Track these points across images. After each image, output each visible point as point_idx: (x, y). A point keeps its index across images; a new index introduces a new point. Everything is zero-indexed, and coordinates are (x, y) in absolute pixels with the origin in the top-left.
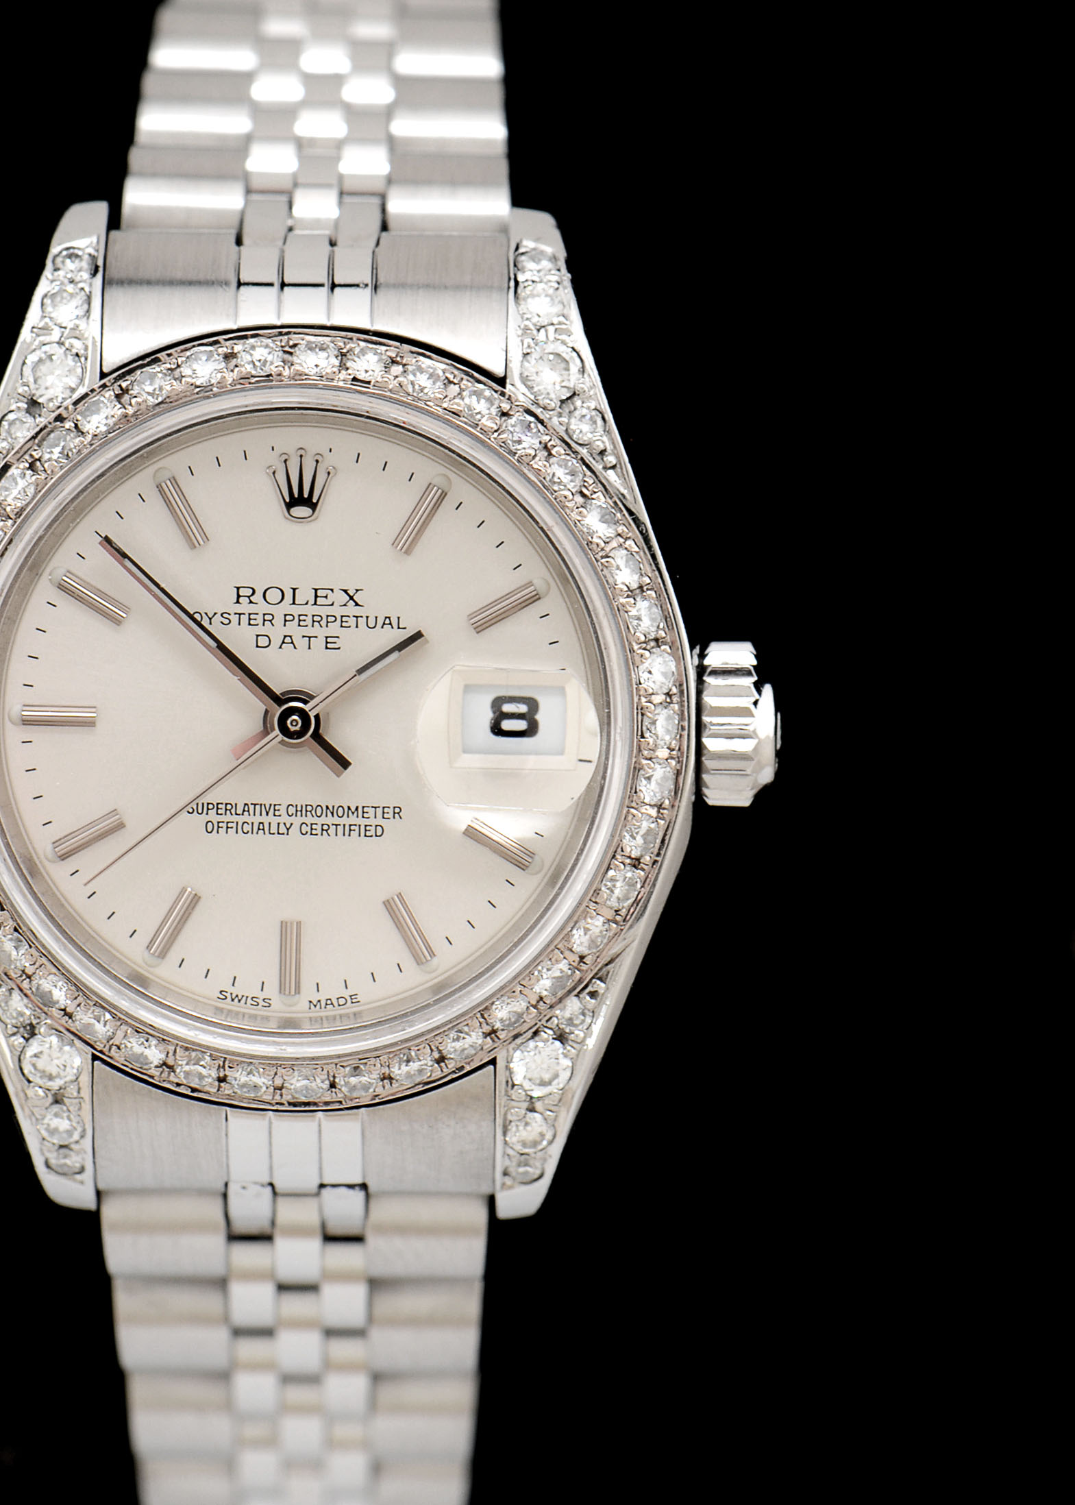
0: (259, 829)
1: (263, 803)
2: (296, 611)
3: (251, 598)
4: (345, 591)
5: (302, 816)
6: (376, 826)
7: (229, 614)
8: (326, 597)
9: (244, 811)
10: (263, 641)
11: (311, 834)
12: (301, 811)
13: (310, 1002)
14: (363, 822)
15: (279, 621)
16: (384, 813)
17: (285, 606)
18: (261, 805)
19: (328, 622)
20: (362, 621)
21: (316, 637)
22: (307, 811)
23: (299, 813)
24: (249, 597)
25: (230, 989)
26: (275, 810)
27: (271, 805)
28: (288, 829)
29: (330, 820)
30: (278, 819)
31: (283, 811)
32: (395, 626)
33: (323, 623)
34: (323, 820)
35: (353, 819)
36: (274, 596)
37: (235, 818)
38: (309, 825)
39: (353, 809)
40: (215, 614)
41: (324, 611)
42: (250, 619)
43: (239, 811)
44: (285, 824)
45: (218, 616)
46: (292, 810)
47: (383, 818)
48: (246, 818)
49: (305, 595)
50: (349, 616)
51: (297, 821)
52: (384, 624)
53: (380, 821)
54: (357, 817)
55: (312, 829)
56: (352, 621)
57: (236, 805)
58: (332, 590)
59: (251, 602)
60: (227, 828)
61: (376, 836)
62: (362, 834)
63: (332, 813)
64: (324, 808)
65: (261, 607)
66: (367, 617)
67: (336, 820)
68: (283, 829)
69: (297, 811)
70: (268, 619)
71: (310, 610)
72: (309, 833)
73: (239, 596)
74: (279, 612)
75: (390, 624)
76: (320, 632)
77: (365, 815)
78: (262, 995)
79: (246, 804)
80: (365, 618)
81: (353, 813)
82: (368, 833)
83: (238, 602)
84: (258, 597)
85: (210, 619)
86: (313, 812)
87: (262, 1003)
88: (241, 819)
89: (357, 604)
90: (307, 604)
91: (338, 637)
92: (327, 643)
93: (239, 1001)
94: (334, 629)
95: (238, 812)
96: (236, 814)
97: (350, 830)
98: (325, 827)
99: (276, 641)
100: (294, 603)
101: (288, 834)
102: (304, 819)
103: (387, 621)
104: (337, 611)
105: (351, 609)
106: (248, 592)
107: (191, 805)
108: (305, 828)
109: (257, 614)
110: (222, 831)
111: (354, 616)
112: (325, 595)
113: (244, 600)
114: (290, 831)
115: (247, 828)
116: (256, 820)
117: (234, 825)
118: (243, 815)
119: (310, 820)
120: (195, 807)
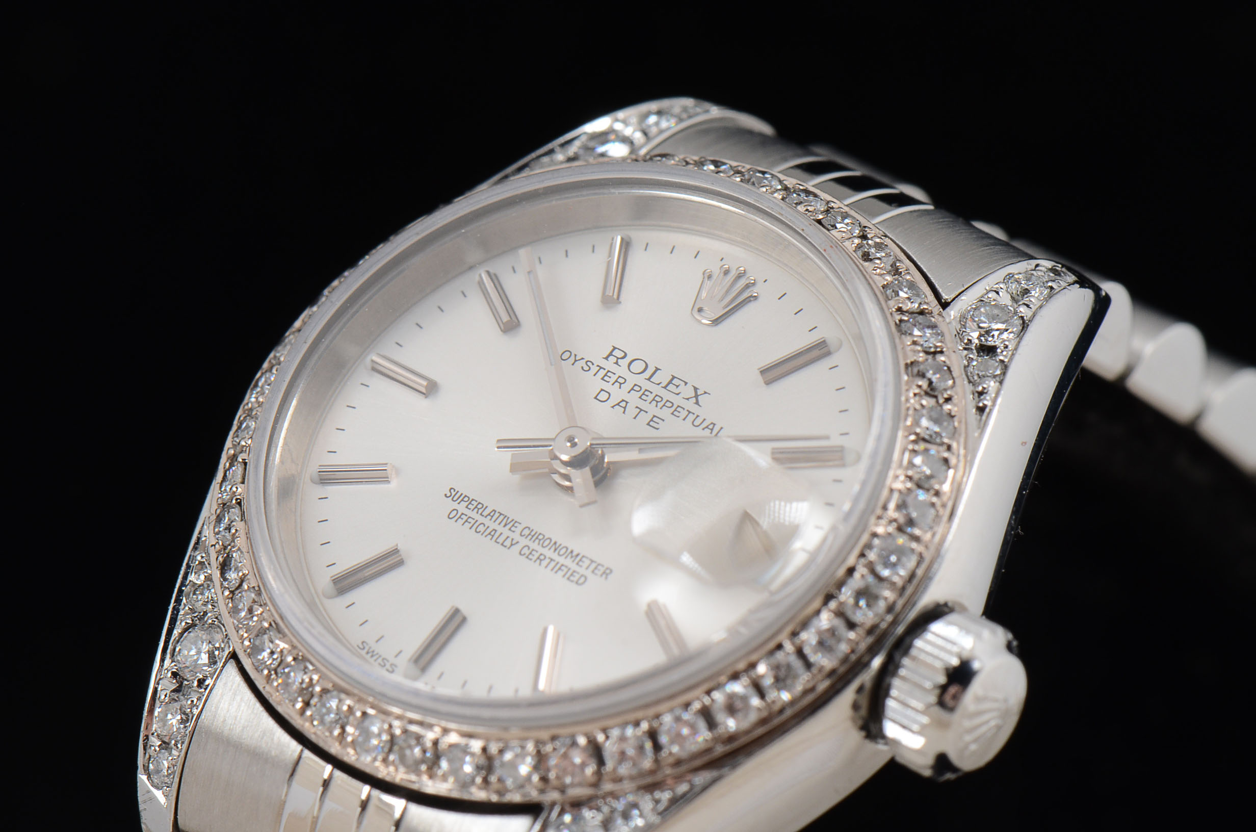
0: (490, 534)
1: (508, 516)
2: (646, 385)
3: (619, 360)
4: (696, 389)
5: (530, 540)
6: (583, 575)
7: (593, 364)
8: (677, 386)
9: (489, 515)
10: (603, 396)
11: (527, 557)
12: (533, 536)
14: (573, 567)
15: (627, 387)
16: (596, 568)
17: (641, 380)
18: (506, 516)
19: (664, 405)
20: (691, 417)
21: (647, 412)
22: (537, 538)
23: (530, 537)
24: (618, 358)
25: (372, 643)
26: (513, 525)
27: (513, 520)
28: (512, 545)
29: (549, 553)
30: (510, 534)
31: (518, 529)
32: (715, 432)
33: (660, 405)
34: (545, 551)
35: (568, 562)
36: (638, 367)
37: (477, 517)
38: (531, 550)
39: (574, 554)
40: (583, 359)
41: (666, 395)
42: (606, 375)
43: (485, 513)
44: (512, 539)
45: (584, 361)
46: (526, 532)
47: (593, 572)
48: (487, 521)
49: (663, 377)
50: (684, 409)
51: (524, 542)
52: (707, 427)
53: (588, 573)
54: (573, 561)
55: (531, 553)
56: (684, 414)
57: (487, 507)
58: (686, 383)
59: (617, 363)
60: (466, 521)
61: (576, 583)
62: (567, 576)
63: (555, 550)
64: (553, 542)
65: (622, 370)
66: (698, 416)
67: (555, 556)
68: (508, 543)
69: (530, 534)
70: (620, 382)
71: (658, 390)
72: (526, 555)
73: (611, 354)
74: (632, 380)
75: (712, 430)
76: (652, 410)
77: (580, 563)
78: (392, 660)
79: (494, 510)
80: (695, 416)
81: (572, 557)
82: (572, 578)
83: (607, 358)
84: (624, 363)
85: (576, 361)
86: (541, 542)
87: (388, 666)
88: (481, 519)
89: (697, 403)
90: (658, 384)
91: (663, 420)
92: (652, 420)
93: (372, 655)
94: (665, 413)
95: (483, 514)
96: (481, 515)
97: (559, 569)
98: (542, 557)
99: (613, 401)
100: (649, 379)
101: (509, 548)
102: (530, 543)
103: (711, 427)
104: (677, 400)
105: (690, 405)
106: (622, 354)
107: (452, 491)
108: (526, 551)
109: (614, 374)
110: (461, 521)
111: (688, 411)
112: (677, 384)
113: (612, 359)
114: (513, 547)
115: (481, 528)
116: (493, 526)
117: (473, 522)
118: (486, 517)
119: (534, 545)
120: (453, 493)
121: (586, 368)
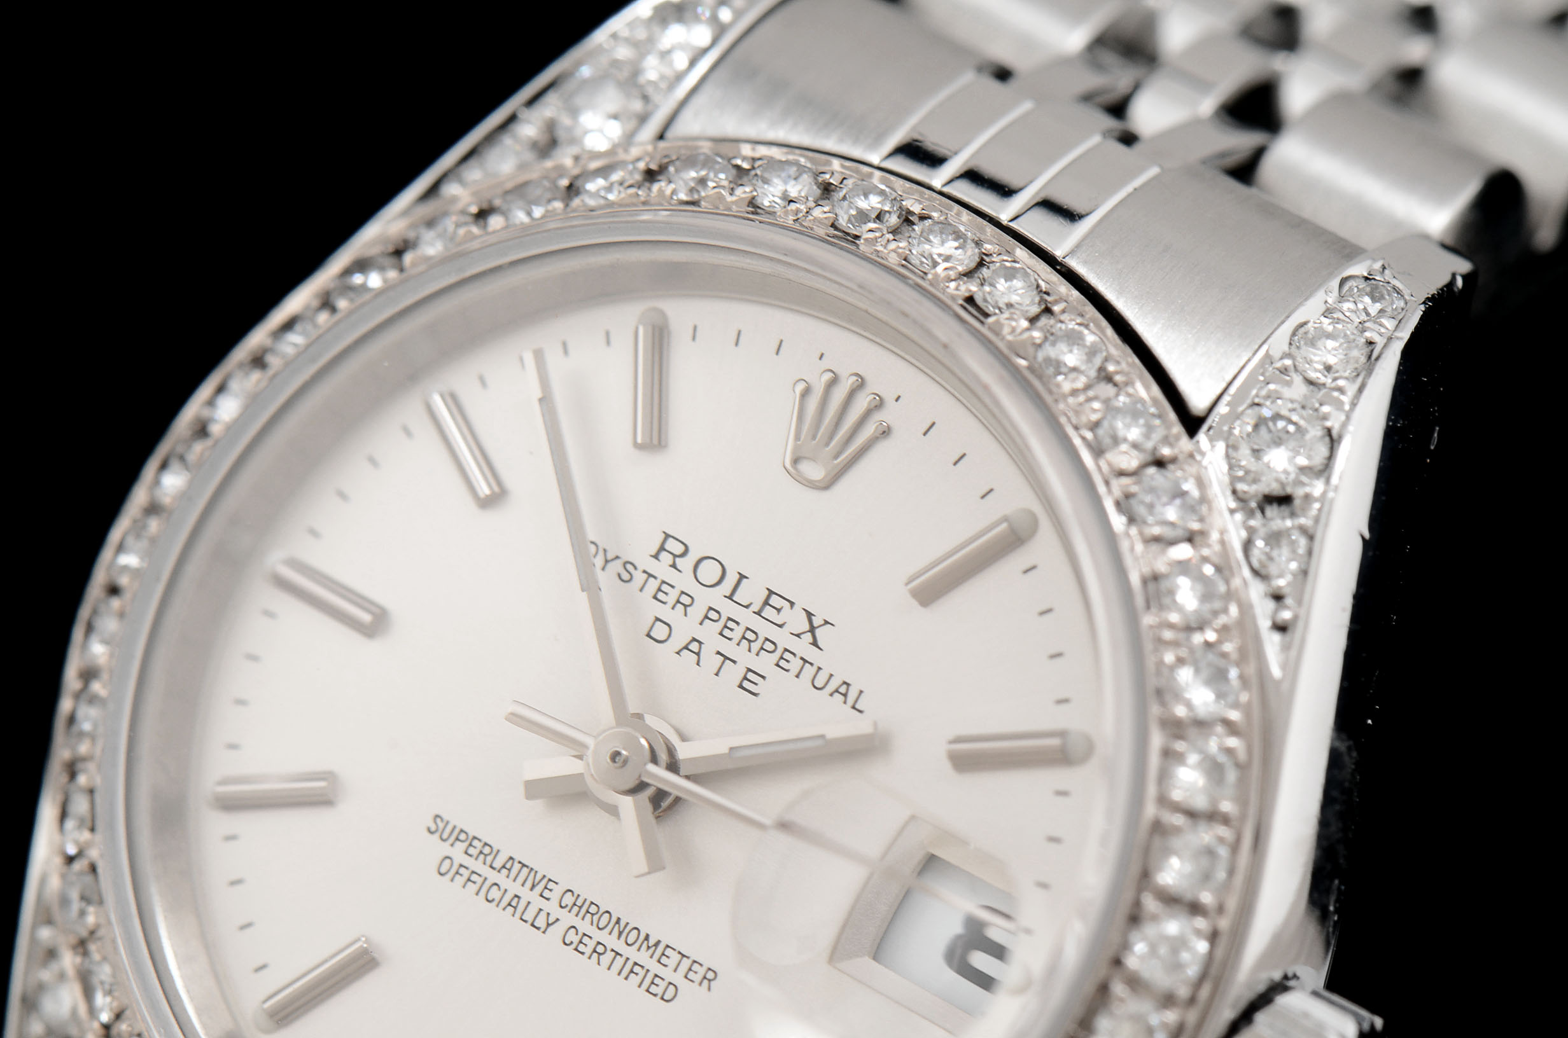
0: (509, 905)
1: (535, 868)
2: (728, 609)
3: (677, 560)
4: (809, 615)
5: (577, 915)
6: (670, 983)
7: (636, 568)
8: (779, 610)
9: (504, 867)
10: (660, 631)
11: (576, 949)
12: (580, 907)
14: (655, 968)
15: (697, 612)
16: (690, 969)
17: (716, 598)
18: (532, 869)
19: (762, 648)
20: (809, 671)
21: (734, 662)
22: (588, 912)
23: (576, 909)
24: (675, 556)
26: (546, 888)
27: (544, 876)
28: (548, 925)
29: (612, 942)
30: (542, 903)
31: (555, 896)
32: (851, 700)
33: (755, 646)
34: (602, 936)
35: (643, 957)
36: (709, 571)
37: (485, 871)
38: (580, 934)
39: (652, 942)
40: (617, 557)
41: (765, 630)
42: (659, 590)
43: (498, 864)
44: (548, 914)
45: (619, 563)
46: (568, 899)
47: (686, 977)
48: (500, 878)
49: (752, 593)
50: (795, 655)
51: (568, 918)
52: (837, 691)
53: (678, 978)
54: (651, 957)
55: (581, 942)
56: (795, 664)
57: (498, 851)
58: (792, 604)
59: (674, 566)
60: (469, 880)
61: (662, 998)
62: (645, 985)
63: (620, 933)
64: (614, 920)
65: (684, 581)
66: (819, 668)
67: (620, 946)
68: (541, 922)
69: (575, 904)
70: (684, 602)
71: (747, 618)
72: (574, 946)
73: (662, 548)
74: (706, 598)
75: (845, 695)
76: (745, 658)
77: (664, 960)
79: (511, 858)
80: (815, 669)
81: (649, 948)
82: (653, 989)
83: (656, 557)
84: (686, 564)
85: (607, 561)
86: (596, 918)
88: (493, 876)
89: (815, 643)
90: (747, 607)
91: (763, 677)
92: (745, 678)
94: (765, 663)
95: (494, 865)
96: (491, 867)
97: (632, 971)
98: (600, 949)
99: (678, 641)
100: (730, 598)
101: (544, 932)
102: (576, 921)
103: (843, 690)
104: (783, 639)
105: (803, 647)
106: (678, 549)
107: (438, 820)
108: (572, 937)
109: (673, 587)
110: (460, 880)
111: (802, 658)
112: (778, 607)
113: (666, 558)
114: (550, 929)
115: (495, 893)
116: (514, 888)
117: (479, 880)
118: (499, 871)
119: (585, 926)
120: (441, 825)
121: (626, 576)
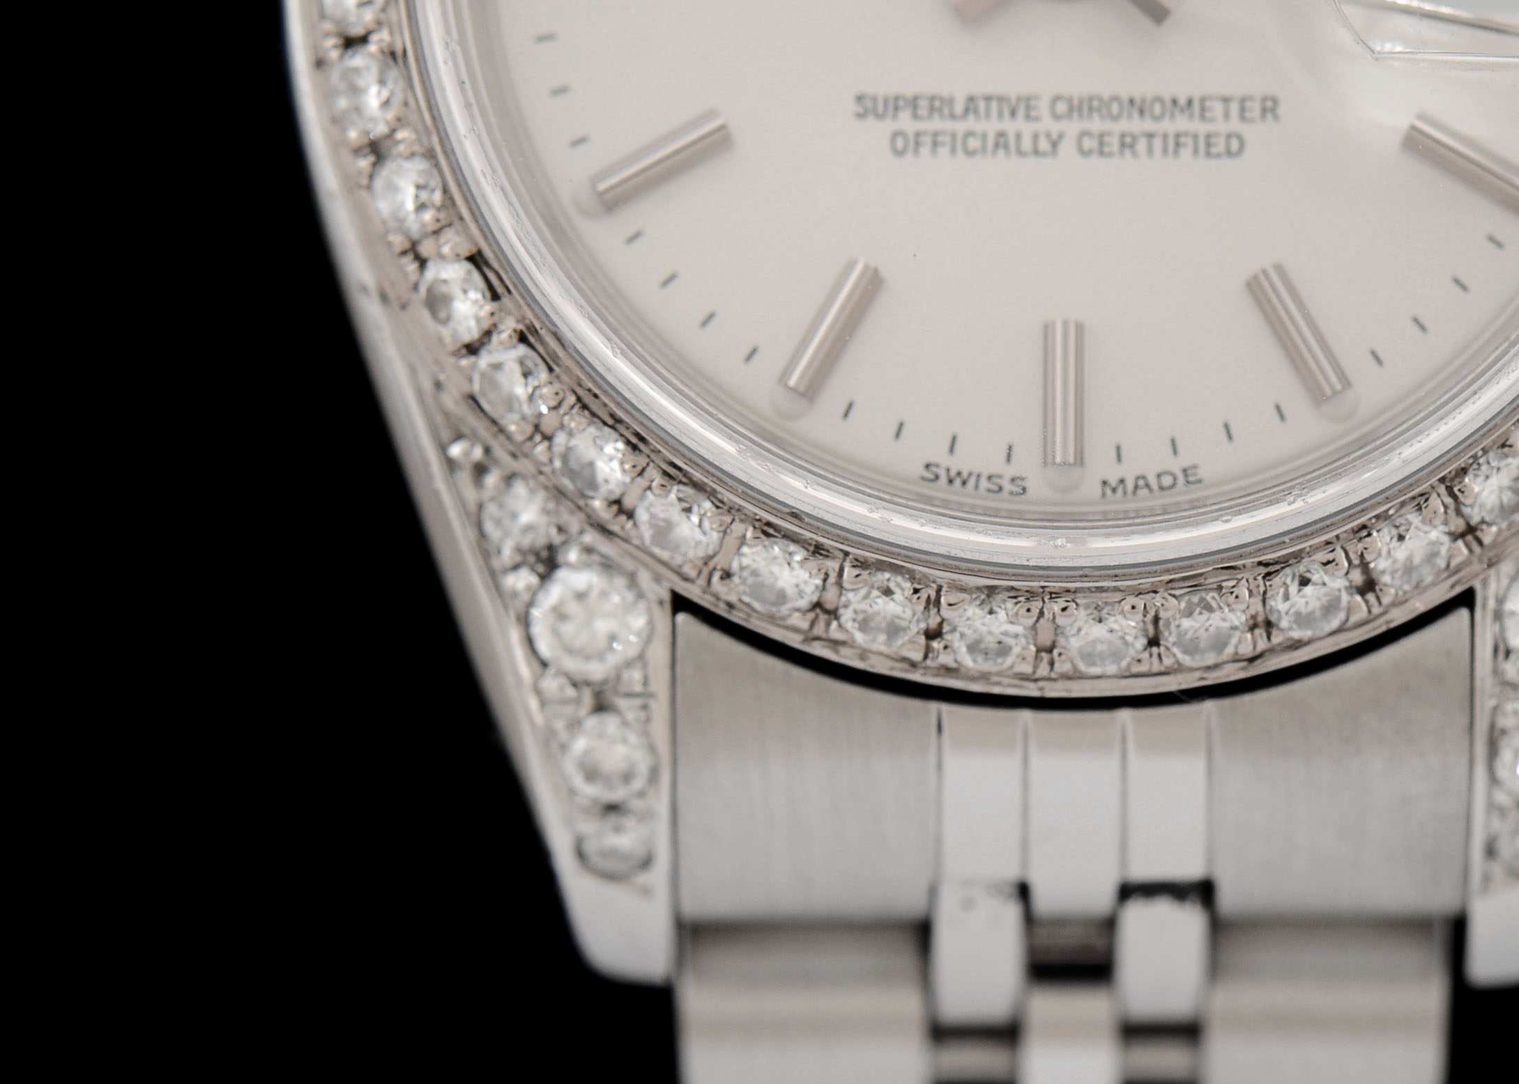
0: (997, 146)
1: (1004, 94)
5: (1081, 118)
6: (1229, 135)
9: (967, 110)
11: (1101, 154)
12: (1080, 109)
13: (1105, 483)
14: (1201, 128)
16: (1243, 110)
18: (1001, 98)
22: (1091, 109)
23: (1076, 113)
25: (943, 459)
26: (1028, 108)
27: (1020, 98)
28: (1054, 145)
29: (1136, 125)
30: (1033, 126)
31: (1043, 108)
34: (1124, 125)
35: (1182, 123)
37: (948, 125)
38: (1096, 136)
39: (1182, 103)
43: (959, 108)
44: (1048, 134)
46: (1061, 107)
47: (1242, 119)
48: (971, 123)
51: (1072, 128)
53: (1235, 125)
54: (1191, 118)
55: (1102, 144)
57: (951, 98)
60: (935, 144)
61: (1229, 155)
62: (1202, 151)
63: (1142, 113)
64: (1126, 102)
67: (1148, 125)
68: (1044, 145)
69: (1071, 109)
72: (1096, 152)
77: (1207, 115)
78: (1008, 472)
79: (970, 98)
81: (1182, 111)
82: (1212, 150)
86: (1104, 112)
87: (1008, 486)
88: (960, 127)
93: (964, 483)
95: (955, 115)
96: (953, 118)
97: (1177, 144)
98: (1128, 140)
101: (1054, 154)
102: (1085, 125)
107: (863, 100)
108: (1088, 143)
110: (925, 150)
114: (1059, 148)
115: (973, 143)
116: (991, 127)
117: (947, 139)
118: (965, 118)
119: (1097, 125)
120: (870, 104)
